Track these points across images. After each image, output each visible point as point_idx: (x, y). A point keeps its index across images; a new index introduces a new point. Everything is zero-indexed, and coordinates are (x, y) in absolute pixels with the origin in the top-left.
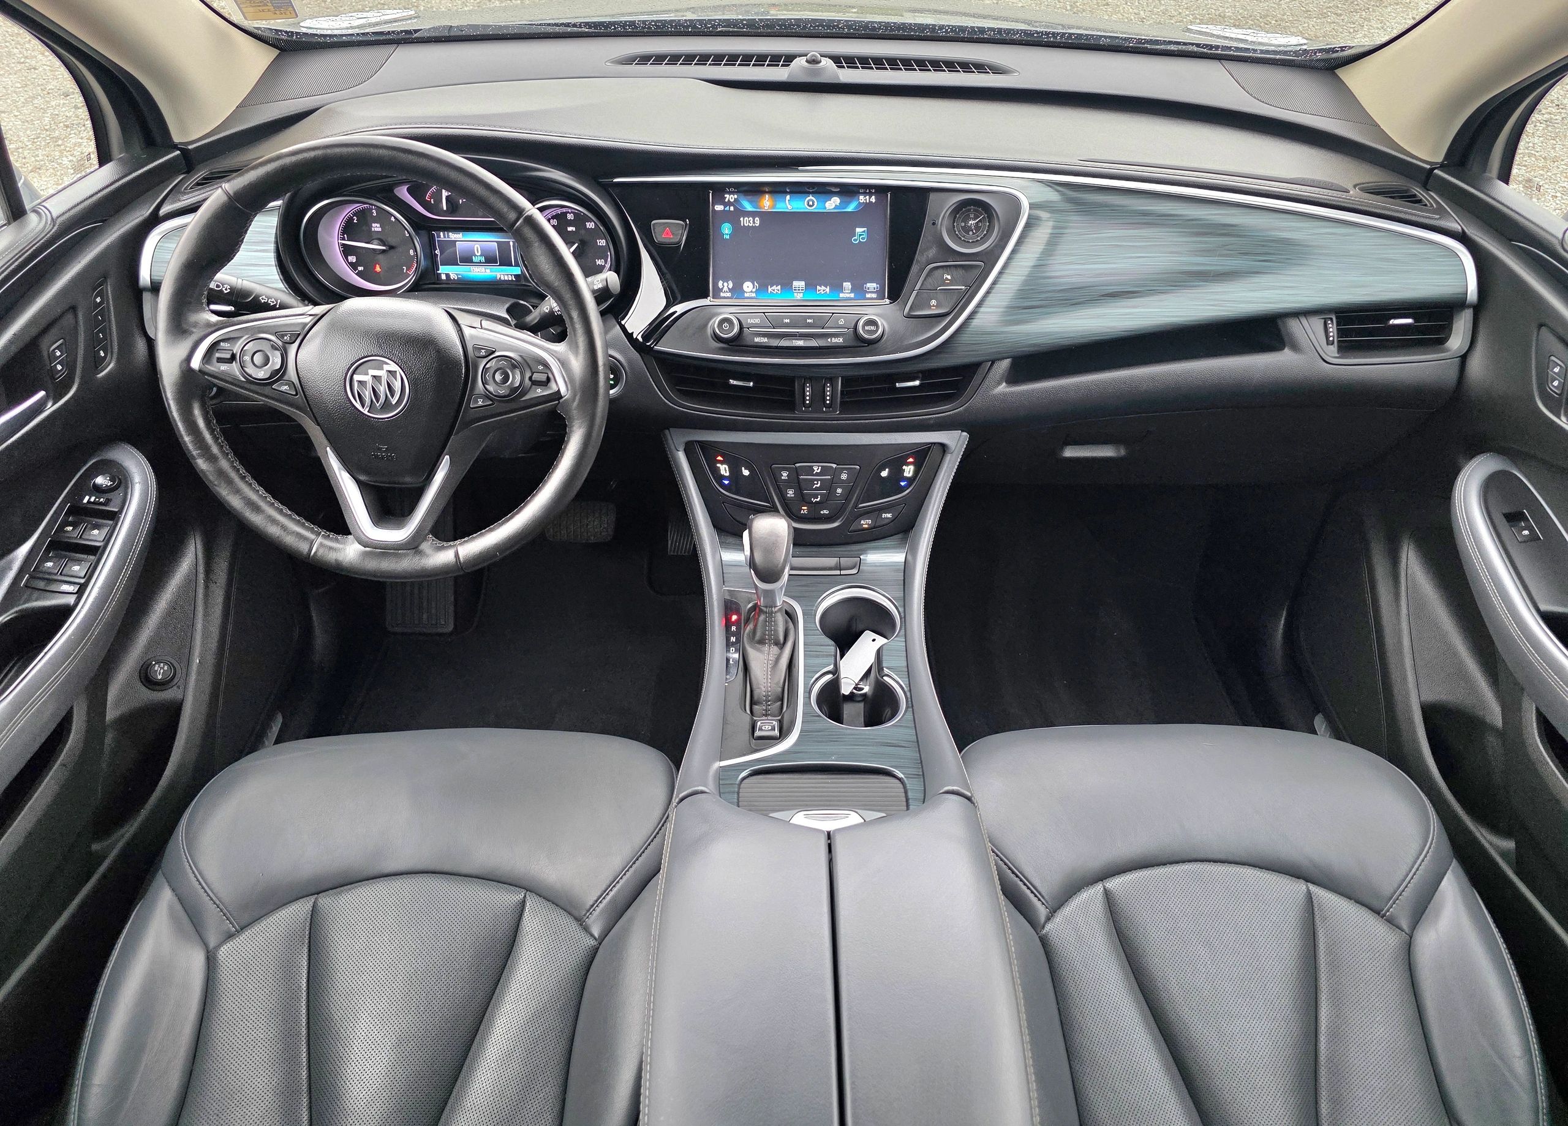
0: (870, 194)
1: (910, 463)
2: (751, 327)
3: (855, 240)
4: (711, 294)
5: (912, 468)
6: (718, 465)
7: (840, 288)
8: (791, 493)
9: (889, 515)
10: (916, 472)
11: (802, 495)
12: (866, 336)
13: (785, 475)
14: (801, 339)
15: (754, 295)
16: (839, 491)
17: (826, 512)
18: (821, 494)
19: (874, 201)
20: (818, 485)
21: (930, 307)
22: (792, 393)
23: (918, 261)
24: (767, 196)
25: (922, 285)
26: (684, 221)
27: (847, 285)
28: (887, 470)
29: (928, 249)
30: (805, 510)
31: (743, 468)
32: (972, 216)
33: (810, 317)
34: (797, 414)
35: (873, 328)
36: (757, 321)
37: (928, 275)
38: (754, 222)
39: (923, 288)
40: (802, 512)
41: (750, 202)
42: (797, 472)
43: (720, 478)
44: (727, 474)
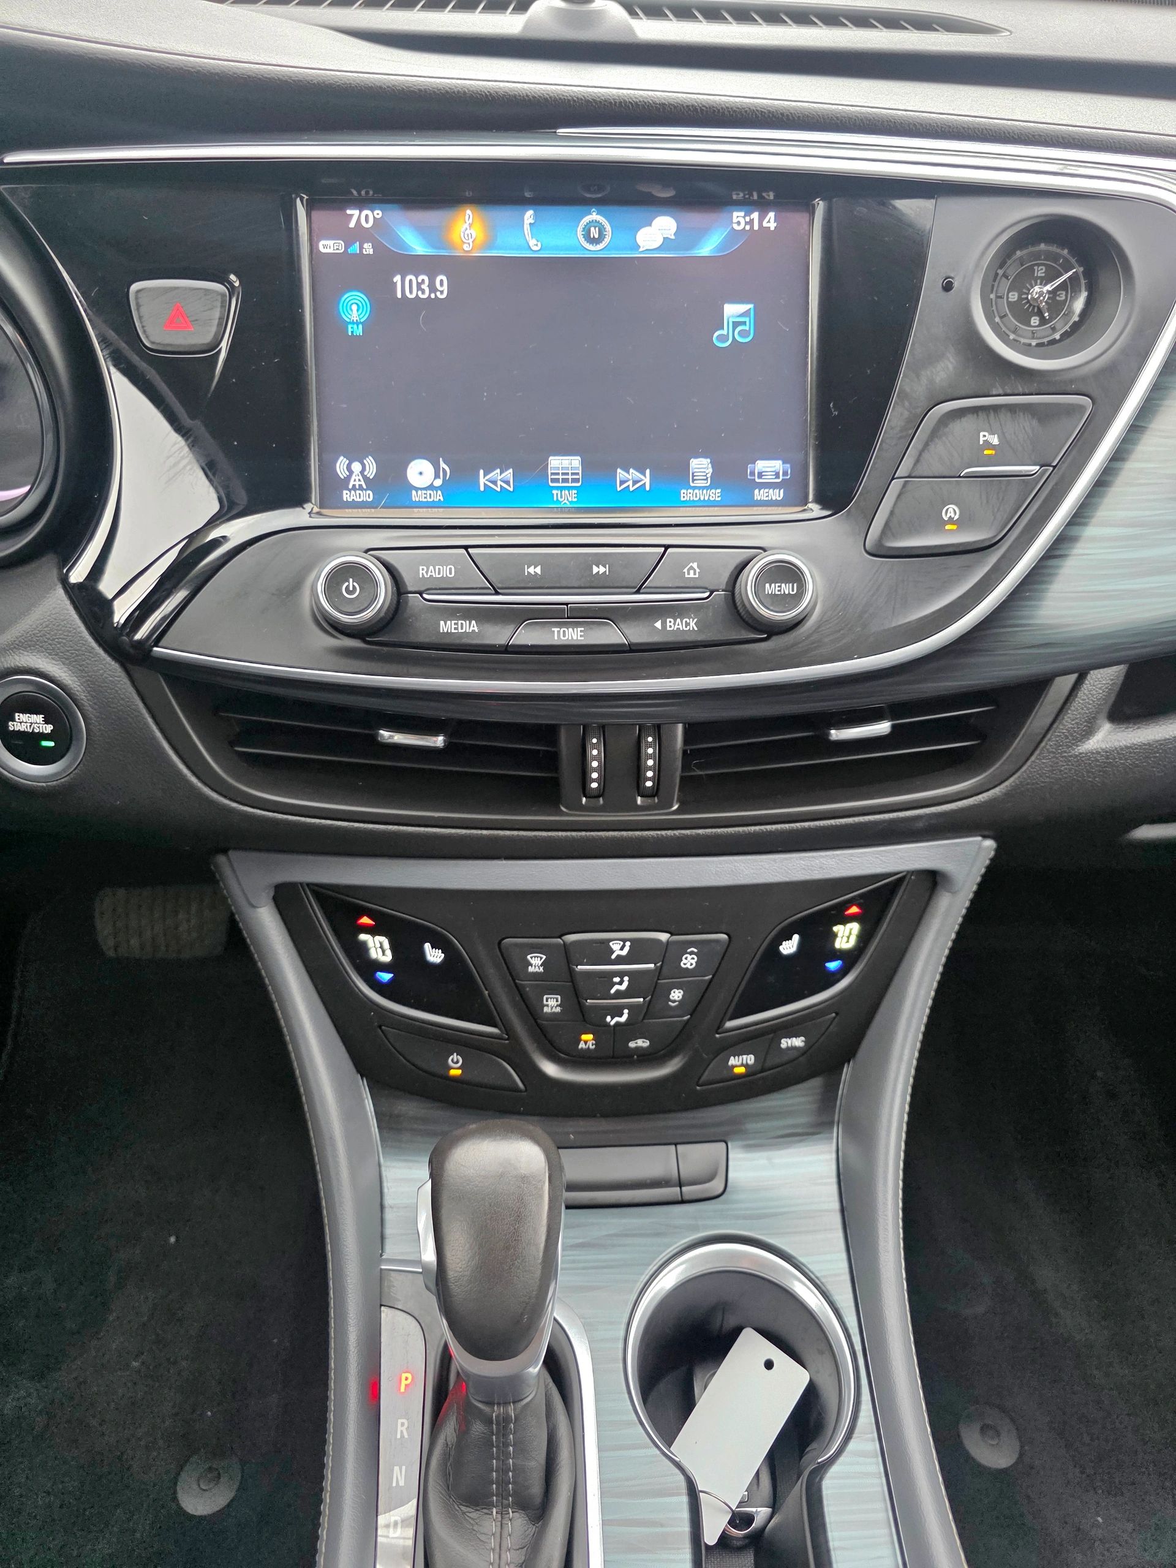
0: (763, 206)
1: (853, 918)
2: (428, 590)
3: (723, 338)
4: (315, 495)
5: (855, 927)
6: (363, 937)
7: (681, 475)
8: (552, 1004)
9: (798, 1042)
10: (864, 939)
11: (581, 1006)
12: (764, 612)
13: (536, 963)
14: (577, 625)
15: (438, 496)
16: (676, 995)
17: (642, 1043)
18: (630, 1007)
19: (772, 226)
20: (623, 987)
21: (940, 524)
22: (552, 760)
23: (903, 395)
24: (469, 212)
25: (917, 461)
26: (222, 279)
27: (701, 466)
28: (796, 937)
29: (931, 359)
30: (588, 1040)
31: (427, 946)
32: (1040, 272)
33: (599, 560)
34: (567, 816)
35: (787, 589)
36: (446, 571)
37: (934, 434)
38: (433, 288)
39: (922, 470)
40: (582, 1045)
41: (422, 231)
42: (565, 958)
43: (368, 968)
44: (388, 958)
